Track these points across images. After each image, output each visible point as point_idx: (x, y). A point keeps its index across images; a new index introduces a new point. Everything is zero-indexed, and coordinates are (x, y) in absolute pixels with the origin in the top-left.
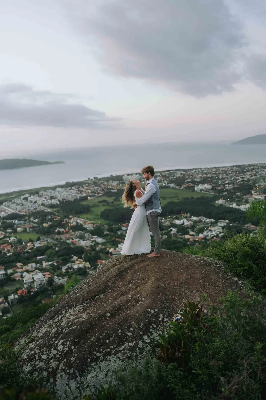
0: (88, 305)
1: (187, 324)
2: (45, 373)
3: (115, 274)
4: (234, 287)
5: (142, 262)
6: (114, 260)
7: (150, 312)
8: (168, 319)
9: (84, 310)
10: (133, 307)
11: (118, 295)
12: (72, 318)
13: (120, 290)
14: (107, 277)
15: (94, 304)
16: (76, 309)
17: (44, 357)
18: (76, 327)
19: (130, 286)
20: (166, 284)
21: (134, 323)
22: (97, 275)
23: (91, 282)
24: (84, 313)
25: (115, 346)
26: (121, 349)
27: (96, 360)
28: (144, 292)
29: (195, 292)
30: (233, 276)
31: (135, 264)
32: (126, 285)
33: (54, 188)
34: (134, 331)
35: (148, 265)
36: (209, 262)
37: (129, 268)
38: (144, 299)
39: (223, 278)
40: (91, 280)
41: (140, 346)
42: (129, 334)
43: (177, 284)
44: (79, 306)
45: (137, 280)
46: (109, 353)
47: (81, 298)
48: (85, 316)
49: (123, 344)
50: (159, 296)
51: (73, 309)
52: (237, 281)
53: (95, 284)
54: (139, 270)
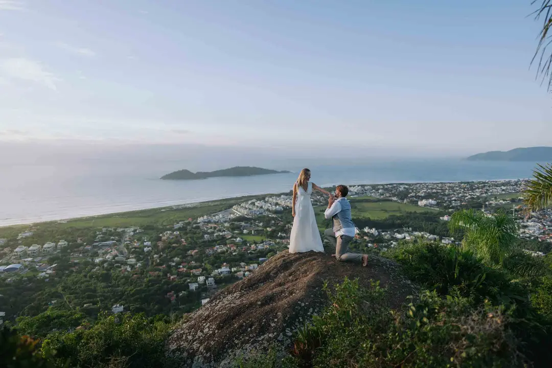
0: (246, 293)
2: (185, 354)
3: (279, 265)
9: (240, 297)
12: (226, 303)
15: (251, 292)
16: (233, 296)
17: (190, 337)
18: (225, 311)
19: (291, 278)
21: (280, 314)
24: (238, 300)
25: (255, 335)
26: (260, 339)
27: (233, 346)
28: (301, 284)
30: (406, 279)
33: (279, 195)
34: (278, 322)
38: (298, 291)
39: (394, 280)
41: (280, 338)
42: (273, 325)
44: (237, 293)
45: (299, 272)
46: (247, 342)
47: (241, 285)
48: (238, 302)
49: (263, 335)
50: (314, 290)
51: (231, 296)
52: (409, 284)
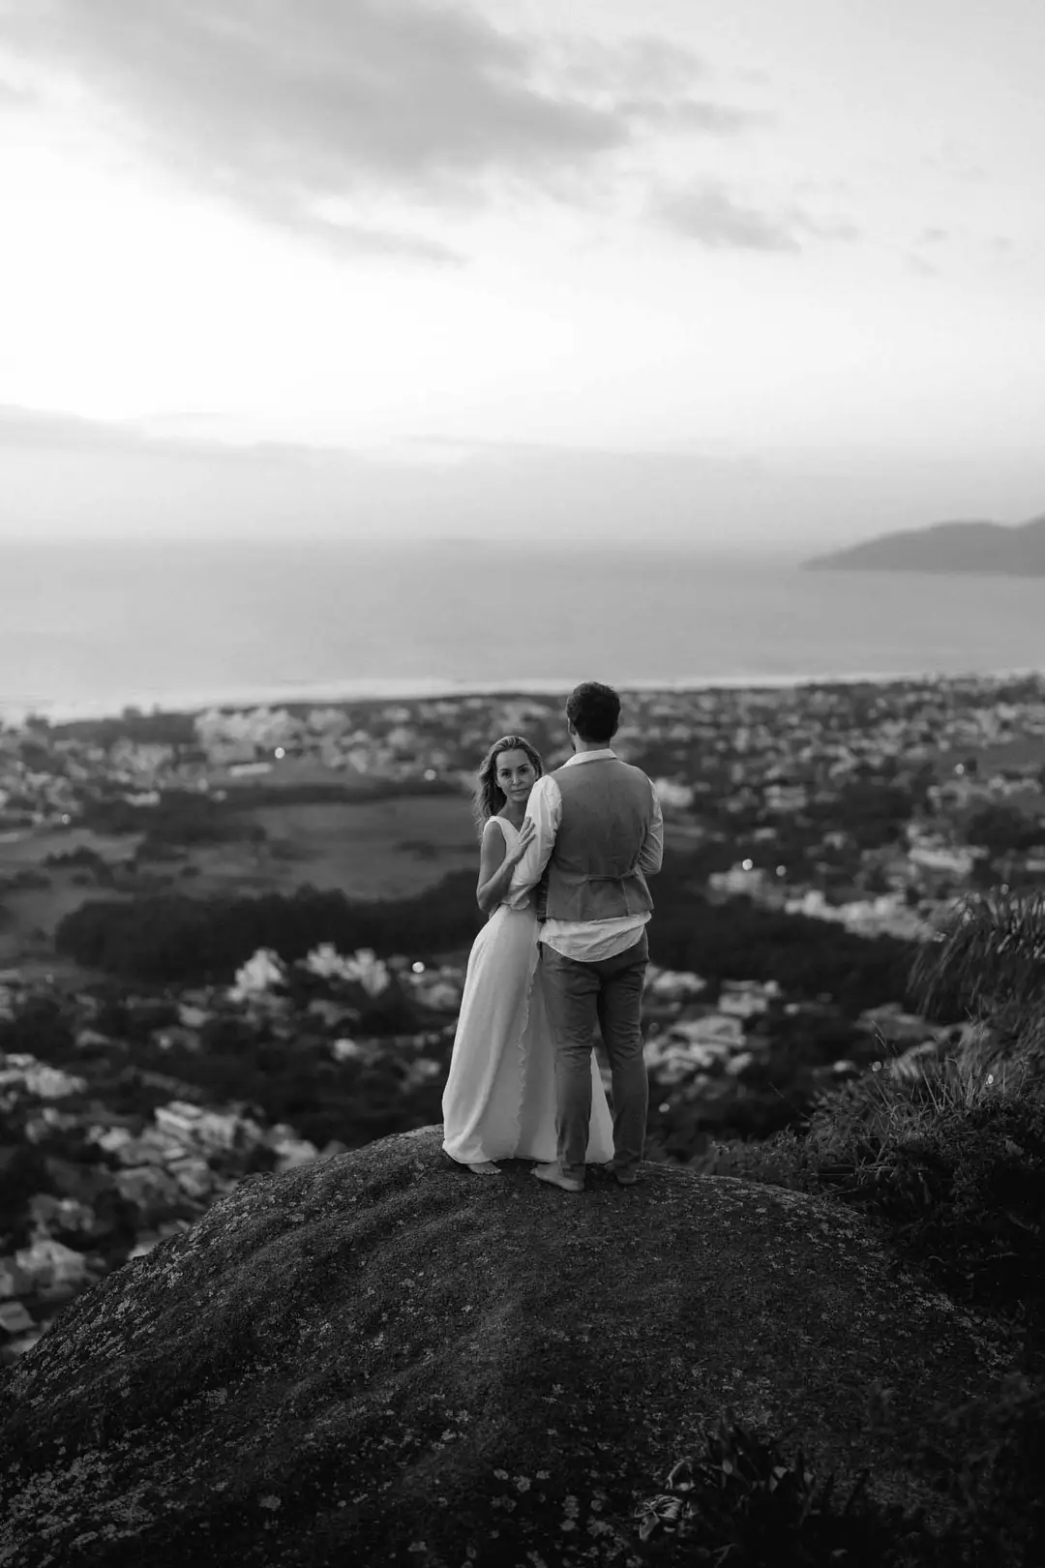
0: (142, 1452)
1: (726, 1549)
3: (287, 1278)
4: (939, 1351)
5: (436, 1207)
6: (272, 1199)
7: (509, 1488)
8: (610, 1527)
9: (122, 1482)
10: (411, 1462)
11: (314, 1393)
12: (52, 1524)
13: (324, 1366)
14: (243, 1294)
15: (173, 1443)
16: (68, 1476)
19: (379, 1340)
20: (579, 1332)
21: (422, 1546)
22: (174, 1278)
23: (145, 1322)
24: (123, 1498)
28: (463, 1373)
29: (738, 1374)
30: (926, 1288)
31: (394, 1220)
32: (356, 1339)
35: (468, 1227)
36: (797, 1215)
37: (367, 1241)
38: (470, 1413)
39: (881, 1297)
40: (141, 1311)
43: (641, 1332)
44: (86, 1457)
45: (417, 1306)
47: (97, 1410)
48: (129, 1508)
50: (552, 1400)
51: (55, 1477)
52: (949, 1316)
53: (173, 1332)
54: (424, 1254)
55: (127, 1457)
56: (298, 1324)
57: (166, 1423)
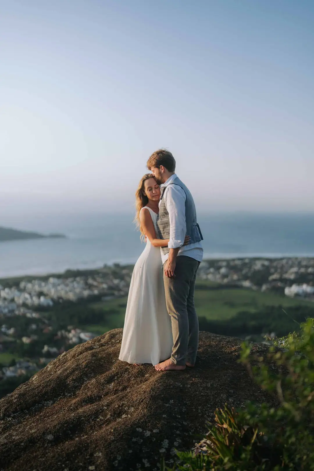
0: (15, 421)
6: (90, 342)
7: (142, 435)
10: (107, 425)
11: (81, 402)
13: (88, 393)
15: (27, 418)
20: (187, 384)
28: (136, 395)
38: (134, 408)
43: (212, 385)
55: (9, 423)
56: (84, 380)
57: (27, 412)
